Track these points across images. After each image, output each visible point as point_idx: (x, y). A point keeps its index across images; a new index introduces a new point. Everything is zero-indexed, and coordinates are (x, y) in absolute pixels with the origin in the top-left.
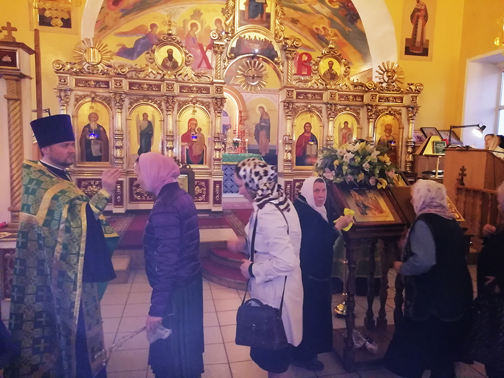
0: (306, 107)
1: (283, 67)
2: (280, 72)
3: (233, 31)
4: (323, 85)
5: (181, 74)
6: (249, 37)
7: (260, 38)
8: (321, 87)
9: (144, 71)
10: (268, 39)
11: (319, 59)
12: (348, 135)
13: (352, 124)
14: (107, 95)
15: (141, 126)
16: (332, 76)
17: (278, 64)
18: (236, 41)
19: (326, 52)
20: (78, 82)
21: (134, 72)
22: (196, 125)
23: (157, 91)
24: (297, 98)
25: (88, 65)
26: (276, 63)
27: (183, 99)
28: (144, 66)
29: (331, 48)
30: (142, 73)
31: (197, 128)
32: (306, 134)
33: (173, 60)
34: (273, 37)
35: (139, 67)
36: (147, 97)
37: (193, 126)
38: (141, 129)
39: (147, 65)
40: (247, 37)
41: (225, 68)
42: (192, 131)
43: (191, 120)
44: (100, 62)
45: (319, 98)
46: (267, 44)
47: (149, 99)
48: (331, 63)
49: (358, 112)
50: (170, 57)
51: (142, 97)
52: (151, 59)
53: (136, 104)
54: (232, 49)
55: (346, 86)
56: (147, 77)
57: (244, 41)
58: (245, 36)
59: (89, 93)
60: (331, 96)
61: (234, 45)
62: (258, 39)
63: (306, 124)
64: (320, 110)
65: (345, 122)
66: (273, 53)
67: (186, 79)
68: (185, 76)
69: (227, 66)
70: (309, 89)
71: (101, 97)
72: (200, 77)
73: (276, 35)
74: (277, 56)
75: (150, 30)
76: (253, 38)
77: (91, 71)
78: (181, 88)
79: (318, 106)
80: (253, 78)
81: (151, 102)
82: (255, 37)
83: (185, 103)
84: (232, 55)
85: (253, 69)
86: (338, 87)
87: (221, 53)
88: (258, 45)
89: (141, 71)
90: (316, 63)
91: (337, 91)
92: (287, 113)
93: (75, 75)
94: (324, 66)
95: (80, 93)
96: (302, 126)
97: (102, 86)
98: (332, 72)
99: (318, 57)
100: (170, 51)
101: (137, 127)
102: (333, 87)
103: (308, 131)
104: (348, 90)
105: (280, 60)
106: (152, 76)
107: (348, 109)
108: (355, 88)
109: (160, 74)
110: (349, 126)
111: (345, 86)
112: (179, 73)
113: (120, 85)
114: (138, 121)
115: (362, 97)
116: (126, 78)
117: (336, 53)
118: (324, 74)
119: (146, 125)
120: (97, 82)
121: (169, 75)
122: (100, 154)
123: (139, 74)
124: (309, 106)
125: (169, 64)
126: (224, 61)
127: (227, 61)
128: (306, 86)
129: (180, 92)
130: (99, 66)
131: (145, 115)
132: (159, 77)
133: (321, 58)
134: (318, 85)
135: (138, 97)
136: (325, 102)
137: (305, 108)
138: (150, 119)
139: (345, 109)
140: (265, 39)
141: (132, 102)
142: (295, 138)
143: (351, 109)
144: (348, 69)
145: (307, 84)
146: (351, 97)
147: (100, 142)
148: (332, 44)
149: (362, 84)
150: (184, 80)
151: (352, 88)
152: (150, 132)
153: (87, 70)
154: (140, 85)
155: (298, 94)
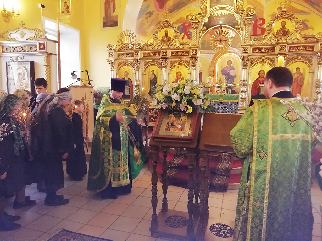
0: (261, 58)
1: (242, 31)
2: (240, 35)
3: (206, 11)
4: (276, 41)
5: (172, 45)
6: (217, 14)
7: (225, 13)
8: (274, 42)
9: (151, 45)
10: (231, 13)
11: (272, 21)
12: (299, 79)
13: (304, 70)
14: (132, 61)
15: (150, 78)
16: (285, 33)
17: (238, 29)
18: (208, 18)
19: (279, 16)
20: (119, 55)
21: (147, 46)
22: (181, 75)
23: (158, 56)
24: (253, 52)
25: (124, 45)
26: (236, 29)
27: (173, 60)
28: (152, 42)
29: (283, 12)
30: (150, 46)
31: (181, 78)
32: (260, 79)
33: (168, 36)
34: (235, 10)
35: (149, 43)
36: (154, 60)
37: (179, 77)
38: (150, 79)
39: (153, 42)
40: (216, 14)
41: (200, 37)
42: (178, 79)
43: (177, 73)
44: (130, 43)
45: (271, 51)
46: (231, 17)
47: (155, 62)
48: (284, 23)
49: (310, 60)
50: (167, 35)
51: (151, 60)
52: (155, 38)
53: (148, 65)
54: (205, 24)
55: (298, 39)
56: (153, 49)
57: (213, 17)
58: (214, 14)
59: (124, 61)
60: (281, 49)
61: (206, 21)
62: (224, 14)
63: (260, 71)
64: (272, 60)
65: (297, 68)
66: (235, 22)
67: (175, 47)
68: (175, 45)
69: (201, 36)
70: (264, 45)
71: (130, 62)
72: (184, 45)
73: (237, 9)
74: (237, 24)
75: (186, 19)
76: (220, 14)
77: (125, 48)
78: (172, 53)
79: (271, 57)
80: (220, 42)
81: (156, 64)
82: (222, 13)
83: (175, 62)
84: (205, 28)
85: (221, 35)
86: (290, 42)
87: (197, 28)
88: (224, 19)
89: (150, 45)
90: (270, 25)
91: (286, 44)
92: (243, 64)
93: (118, 52)
94: (277, 26)
95: (120, 61)
96: (257, 73)
97: (130, 56)
98: (285, 30)
99: (272, 20)
100: (166, 31)
101: (148, 78)
102: (284, 42)
103: (262, 77)
104: (299, 42)
105: (240, 27)
106: (156, 48)
107: (300, 57)
108: (307, 40)
109: (160, 46)
110: (301, 71)
111: (296, 39)
112: (171, 44)
113: (138, 55)
114: (149, 75)
115: (313, 47)
116: (142, 50)
117: (288, 14)
118: (278, 32)
119: (153, 77)
120: (128, 54)
121: (165, 46)
122: (129, 94)
123: (149, 47)
124: (263, 58)
125: (166, 39)
126: (200, 33)
127: (201, 33)
128: (261, 43)
129: (171, 55)
130: (129, 45)
131: (153, 71)
132: (160, 48)
133: (274, 20)
134: (271, 41)
135: (149, 61)
136: (277, 53)
137: (260, 60)
138: (155, 73)
139: (297, 58)
140: (229, 13)
141: (146, 64)
142: (251, 82)
143: (302, 57)
144: (300, 25)
145: (262, 41)
146: (301, 48)
147: (129, 87)
148: (285, 8)
149: (314, 36)
150: (174, 48)
151: (303, 40)
152: (155, 81)
153: (123, 48)
154: (149, 54)
155: (254, 50)
